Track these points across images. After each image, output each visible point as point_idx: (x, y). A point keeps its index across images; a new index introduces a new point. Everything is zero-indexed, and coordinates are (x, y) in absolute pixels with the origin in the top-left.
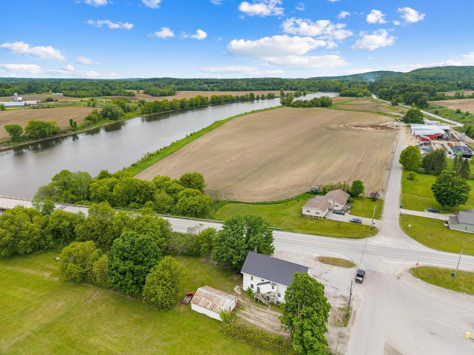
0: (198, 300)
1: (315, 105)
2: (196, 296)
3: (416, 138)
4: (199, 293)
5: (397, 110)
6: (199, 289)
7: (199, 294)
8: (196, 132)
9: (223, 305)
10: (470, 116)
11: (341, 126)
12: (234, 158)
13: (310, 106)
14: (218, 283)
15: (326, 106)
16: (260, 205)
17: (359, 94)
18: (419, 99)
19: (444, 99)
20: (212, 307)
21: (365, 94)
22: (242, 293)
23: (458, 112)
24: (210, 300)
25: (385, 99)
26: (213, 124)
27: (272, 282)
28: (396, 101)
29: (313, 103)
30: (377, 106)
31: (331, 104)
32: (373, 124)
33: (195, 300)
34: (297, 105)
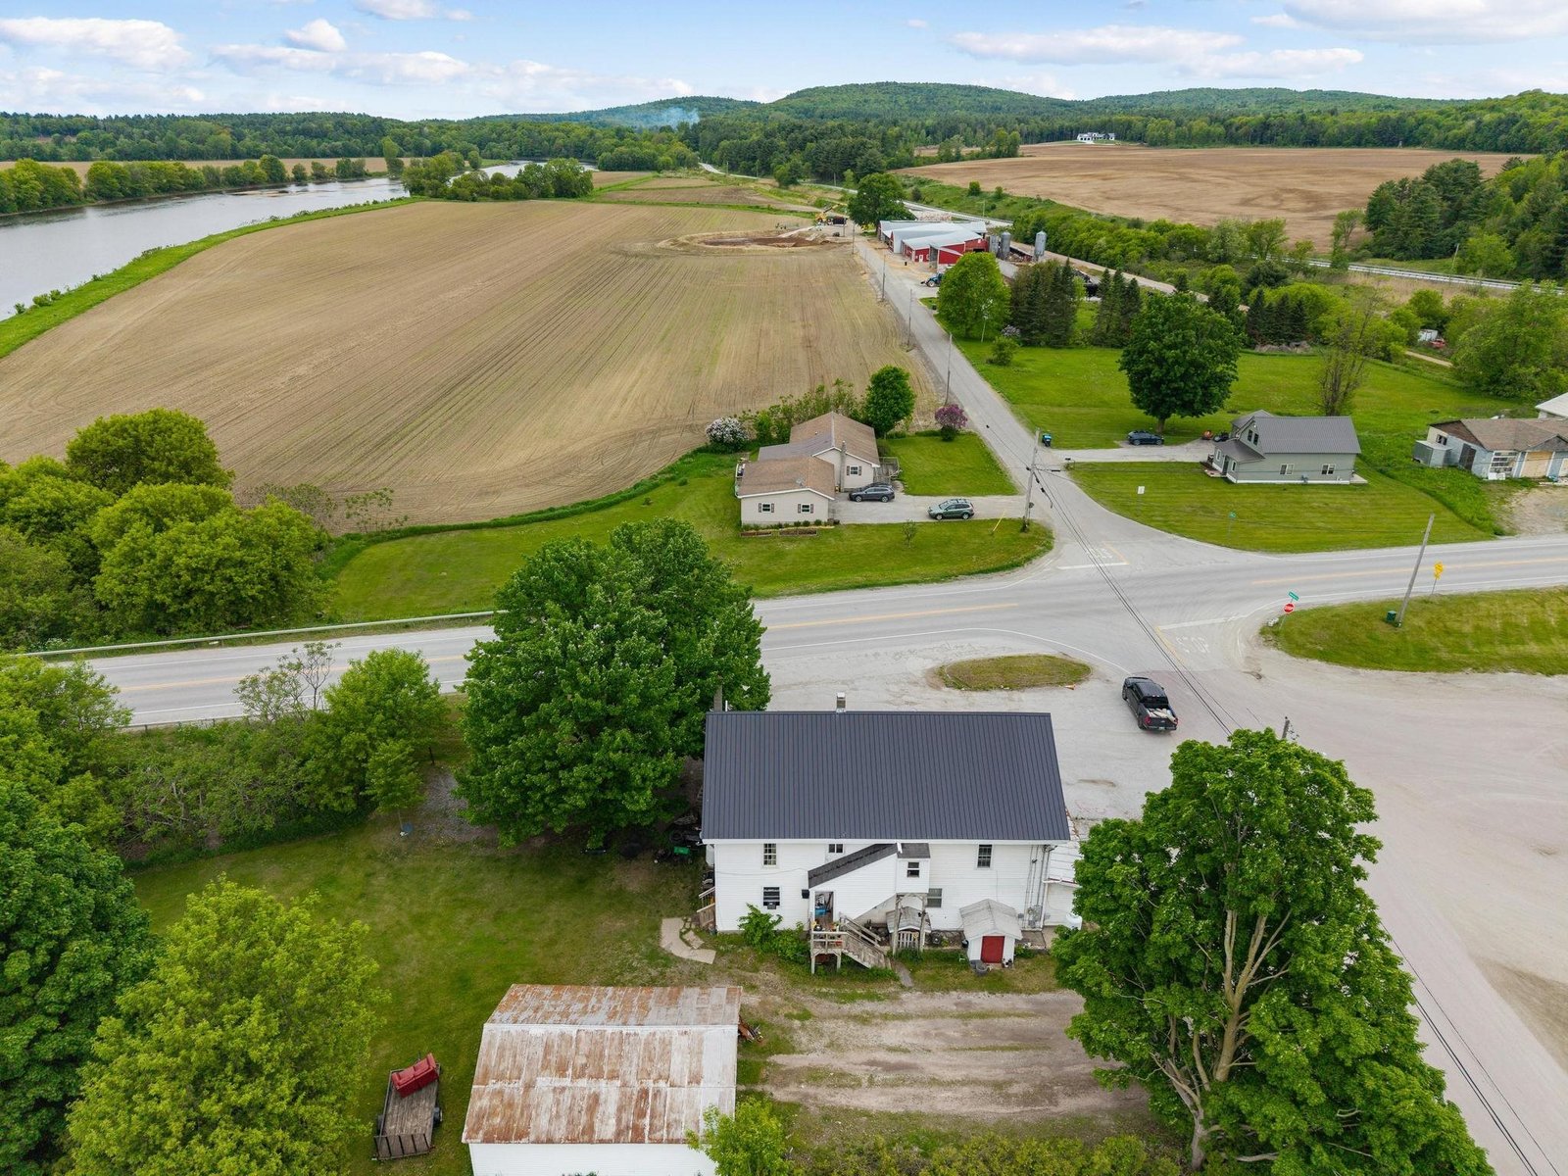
0: (510, 1105)
1: (535, 190)
2: (493, 1085)
3: (917, 260)
4: (501, 1056)
5: (802, 197)
6: (496, 1031)
7: (508, 1062)
8: (63, 292)
9: (695, 1079)
10: (1008, 201)
11: (662, 244)
12: (302, 370)
13: (519, 196)
14: (552, 942)
15: (574, 196)
16: (537, 526)
17: (662, 159)
18: (858, 160)
19: (912, 165)
20: (629, 1118)
21: (682, 162)
22: (720, 954)
23: (975, 191)
24: (598, 1076)
25: (748, 171)
26: (136, 262)
27: (899, 842)
28: (791, 170)
29: (527, 184)
30: (736, 190)
31: (588, 188)
32: (759, 236)
33: (493, 1114)
34: (472, 192)
